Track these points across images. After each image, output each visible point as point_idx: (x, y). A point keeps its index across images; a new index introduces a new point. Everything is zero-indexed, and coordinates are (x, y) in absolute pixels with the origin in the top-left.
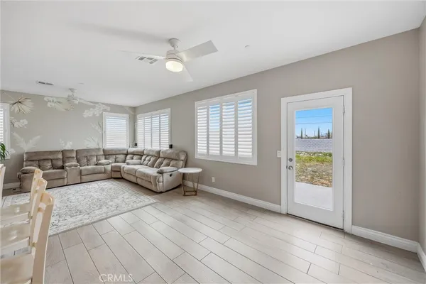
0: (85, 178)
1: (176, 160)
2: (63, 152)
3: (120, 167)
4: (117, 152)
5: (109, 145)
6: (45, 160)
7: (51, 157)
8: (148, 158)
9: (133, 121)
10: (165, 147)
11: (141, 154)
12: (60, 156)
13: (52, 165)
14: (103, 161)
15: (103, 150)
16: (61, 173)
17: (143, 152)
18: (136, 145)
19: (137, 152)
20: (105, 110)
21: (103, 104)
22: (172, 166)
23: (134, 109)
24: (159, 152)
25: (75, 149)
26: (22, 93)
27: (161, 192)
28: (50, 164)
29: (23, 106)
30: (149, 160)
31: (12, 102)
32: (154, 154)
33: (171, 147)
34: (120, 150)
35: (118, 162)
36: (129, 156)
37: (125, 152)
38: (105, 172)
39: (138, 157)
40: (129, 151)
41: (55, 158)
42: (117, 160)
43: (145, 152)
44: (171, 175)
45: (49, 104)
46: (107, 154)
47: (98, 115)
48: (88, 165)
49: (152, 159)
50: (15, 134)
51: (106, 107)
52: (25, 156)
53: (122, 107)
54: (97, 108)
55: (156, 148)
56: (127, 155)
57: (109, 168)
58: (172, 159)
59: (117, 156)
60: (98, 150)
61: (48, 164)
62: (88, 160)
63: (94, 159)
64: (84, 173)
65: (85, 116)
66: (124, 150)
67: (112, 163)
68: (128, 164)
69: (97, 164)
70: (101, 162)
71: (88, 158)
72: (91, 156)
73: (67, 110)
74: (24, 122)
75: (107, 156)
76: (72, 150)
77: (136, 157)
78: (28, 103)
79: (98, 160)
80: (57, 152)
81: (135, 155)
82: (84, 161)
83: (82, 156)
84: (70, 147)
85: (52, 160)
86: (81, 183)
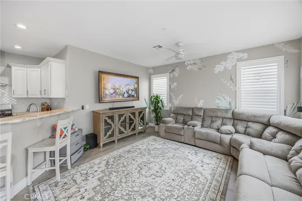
0: (198, 142)
2: (193, 109)
4: (252, 119)
5: (245, 107)
6: (181, 114)
7: (184, 112)
11: (296, 134)
12: (190, 113)
13: (184, 120)
14: (229, 127)
15: (233, 113)
16: (179, 130)
18: (301, 109)
20: (240, 60)
21: (237, 52)
25: (205, 107)
26: (174, 64)
28: (182, 119)
29: (175, 73)
31: (170, 71)
35: (248, 134)
36: (270, 130)
37: (265, 120)
38: (221, 143)
40: (272, 121)
41: (187, 114)
42: (249, 130)
46: (236, 118)
47: (230, 68)
50: (171, 94)
51: (241, 55)
52: (173, 109)
54: (229, 60)
56: (267, 125)
57: (227, 138)
59: (250, 124)
60: (227, 111)
61: (181, 118)
62: (212, 122)
63: (219, 122)
64: (197, 136)
65: (216, 72)
66: (264, 116)
67: (237, 132)
68: (251, 146)
69: (218, 130)
70: (224, 128)
71: (213, 118)
72: (217, 117)
73: (200, 69)
74: (175, 84)
75: (236, 122)
76: (201, 108)
77: (281, 136)
78: (177, 70)
79: (223, 124)
80: (189, 108)
81: (281, 130)
82: (208, 122)
83: (208, 116)
84: (202, 105)
85: (185, 115)
86: (195, 146)
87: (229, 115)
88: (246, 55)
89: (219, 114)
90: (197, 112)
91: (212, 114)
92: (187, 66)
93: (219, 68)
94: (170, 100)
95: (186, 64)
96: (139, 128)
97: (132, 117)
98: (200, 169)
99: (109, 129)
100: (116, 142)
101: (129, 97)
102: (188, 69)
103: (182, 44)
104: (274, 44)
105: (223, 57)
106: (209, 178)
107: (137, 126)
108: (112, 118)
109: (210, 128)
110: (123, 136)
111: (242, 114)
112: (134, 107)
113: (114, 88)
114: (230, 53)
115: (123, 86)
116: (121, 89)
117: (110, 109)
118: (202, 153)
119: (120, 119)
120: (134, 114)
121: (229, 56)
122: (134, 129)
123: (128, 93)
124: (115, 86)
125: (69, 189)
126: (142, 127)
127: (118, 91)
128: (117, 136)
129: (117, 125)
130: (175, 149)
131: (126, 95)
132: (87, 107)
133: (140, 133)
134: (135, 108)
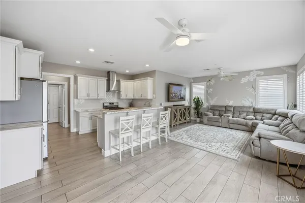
0: (232, 126)
2: (226, 107)
4: (265, 112)
6: (217, 110)
7: (219, 109)
9: (295, 80)
11: (285, 117)
12: (224, 109)
15: (254, 109)
16: (218, 119)
17: (288, 114)
18: (295, 106)
19: (283, 113)
20: (259, 75)
23: (295, 67)
24: (292, 117)
25: (234, 106)
26: (211, 76)
28: (218, 113)
29: (211, 82)
31: (207, 81)
34: (267, 110)
36: (275, 117)
37: (273, 112)
38: (246, 125)
39: (282, 118)
40: (277, 111)
41: (221, 110)
42: (264, 118)
45: (221, 79)
46: (256, 112)
47: (252, 80)
48: (239, 118)
50: (208, 96)
51: (259, 72)
52: (210, 107)
54: (251, 75)
56: (274, 114)
57: (251, 123)
59: (264, 114)
60: (250, 107)
62: (240, 114)
63: (245, 114)
64: (231, 122)
65: (242, 83)
66: (272, 110)
67: (256, 119)
68: (263, 123)
69: (244, 118)
70: (248, 117)
71: (240, 112)
72: (243, 111)
73: (230, 80)
74: (211, 90)
75: (256, 114)
76: (232, 106)
77: (280, 118)
78: (213, 80)
79: (247, 115)
80: (223, 106)
82: (237, 114)
83: (237, 111)
86: (229, 128)
87: (252, 110)
88: (262, 73)
89: (245, 109)
90: (229, 109)
91: (239, 109)
93: (244, 80)
94: (207, 100)
95: (219, 76)
97: (185, 111)
99: (175, 117)
100: (178, 125)
101: (181, 98)
103: (222, 69)
104: (280, 67)
107: (187, 118)
108: (176, 111)
110: (181, 122)
111: (260, 109)
114: (252, 71)
116: (178, 93)
119: (179, 112)
120: (185, 109)
121: (251, 73)
122: (185, 119)
123: (180, 96)
124: (175, 92)
127: (176, 95)
129: (178, 116)
133: (188, 122)
134: (185, 106)
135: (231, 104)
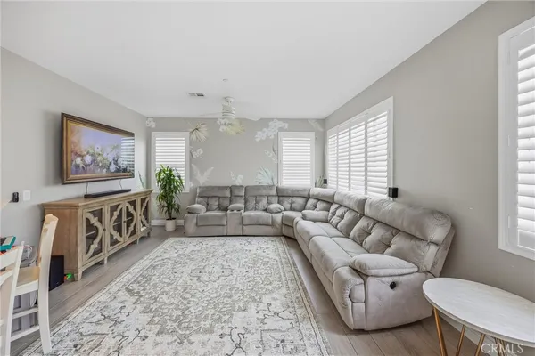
0: (247, 230)
1: (412, 237)
2: (232, 189)
3: (292, 219)
4: (296, 194)
5: (287, 182)
6: (214, 197)
7: (218, 194)
8: (339, 212)
9: (322, 142)
10: (378, 194)
11: (329, 201)
12: (228, 194)
13: (219, 205)
14: (275, 206)
15: (277, 189)
16: (221, 218)
17: (333, 197)
18: (325, 182)
19: (324, 196)
20: (281, 129)
21: (279, 120)
22: (396, 254)
23: (323, 122)
24: (362, 203)
25: (245, 185)
27: (360, 331)
28: (217, 203)
29: (200, 134)
30: (342, 217)
31: (191, 130)
32: (352, 205)
33: (394, 193)
34: (298, 191)
35: (294, 210)
36: (311, 202)
37: (306, 194)
38: (273, 224)
39: (324, 205)
40: (311, 192)
41: (223, 195)
42: (294, 205)
43: (336, 198)
44: (393, 286)
46: (282, 195)
47: (272, 137)
49: (348, 216)
50: (193, 165)
51: (282, 124)
52: (198, 191)
53: (305, 121)
54: (271, 127)
55: (357, 193)
56: (308, 198)
57: (278, 217)
58: (400, 231)
59: (294, 199)
60: (270, 187)
61: (215, 203)
62: (257, 202)
63: (264, 201)
64: (246, 222)
65: (258, 140)
66: (305, 190)
67: (285, 210)
68: (304, 218)
69: (266, 210)
70: (272, 207)
71: (257, 198)
72: (261, 196)
73: (238, 133)
74: (200, 151)
75: (281, 198)
76: (242, 186)
77: (320, 205)
78: (203, 129)
79: (269, 203)
80: (226, 188)
81: (319, 200)
82: (252, 203)
83: (251, 195)
84: (240, 181)
85: (220, 197)
86: (243, 236)
87: (274, 192)
88: (286, 125)
89: (264, 192)
90: (236, 192)
91: (255, 192)
92: (219, 126)
93: (260, 136)
94: (191, 175)
95: (218, 122)
96: (142, 229)
97: (131, 209)
98: (264, 254)
99: (94, 237)
100: (106, 262)
101: (118, 170)
102: (221, 130)
103: (232, 100)
104: (307, 120)
105: (264, 123)
106: (277, 258)
107: (138, 227)
108: (98, 214)
109: (256, 209)
110: (118, 247)
111: (287, 189)
112: (130, 190)
113: (91, 152)
114: (272, 119)
115: (109, 149)
116: (105, 155)
117: (87, 197)
118: (254, 240)
119: (112, 215)
120: (133, 203)
121: (270, 123)
122: (134, 232)
123: (116, 162)
124: (93, 149)
125: (99, 345)
126: (145, 228)
127: (99, 159)
128: (108, 250)
129: (106, 229)
130: (223, 245)
131: (113, 168)
132: (26, 197)
133: (142, 238)
134: (132, 192)
135: (239, 181)
